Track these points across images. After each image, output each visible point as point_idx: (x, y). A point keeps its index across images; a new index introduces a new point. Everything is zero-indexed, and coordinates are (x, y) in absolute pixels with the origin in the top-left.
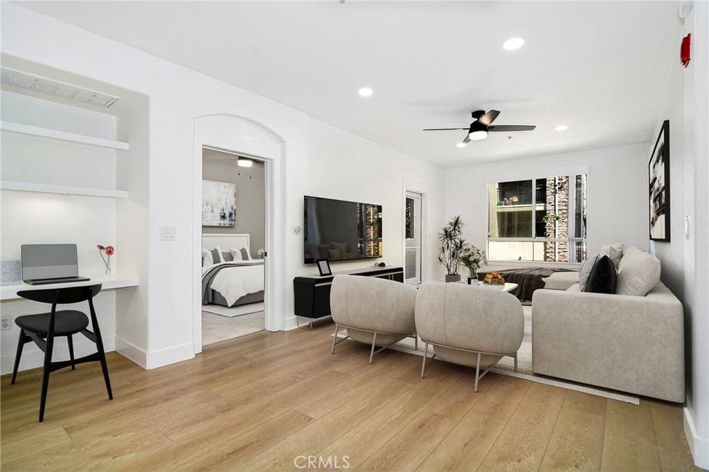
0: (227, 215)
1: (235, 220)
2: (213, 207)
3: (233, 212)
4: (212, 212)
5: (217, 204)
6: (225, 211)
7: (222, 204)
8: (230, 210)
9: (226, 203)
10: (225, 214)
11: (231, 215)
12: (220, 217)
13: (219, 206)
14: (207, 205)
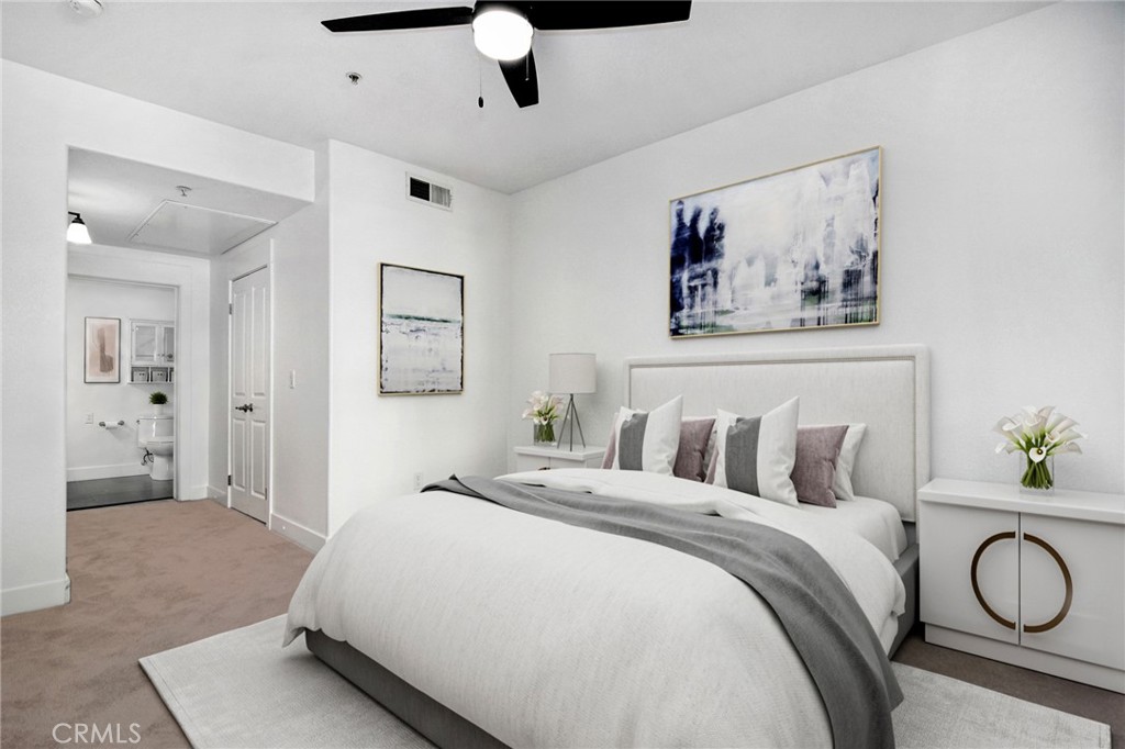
0: (835, 282)
1: (874, 298)
2: (771, 267)
3: (866, 266)
4: (770, 281)
5: (788, 251)
6: (824, 270)
7: (815, 246)
8: (849, 261)
9: (830, 236)
10: (822, 282)
11: (851, 279)
12: (798, 297)
13: (796, 256)
14: (750, 262)
